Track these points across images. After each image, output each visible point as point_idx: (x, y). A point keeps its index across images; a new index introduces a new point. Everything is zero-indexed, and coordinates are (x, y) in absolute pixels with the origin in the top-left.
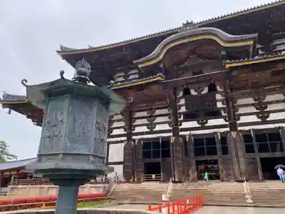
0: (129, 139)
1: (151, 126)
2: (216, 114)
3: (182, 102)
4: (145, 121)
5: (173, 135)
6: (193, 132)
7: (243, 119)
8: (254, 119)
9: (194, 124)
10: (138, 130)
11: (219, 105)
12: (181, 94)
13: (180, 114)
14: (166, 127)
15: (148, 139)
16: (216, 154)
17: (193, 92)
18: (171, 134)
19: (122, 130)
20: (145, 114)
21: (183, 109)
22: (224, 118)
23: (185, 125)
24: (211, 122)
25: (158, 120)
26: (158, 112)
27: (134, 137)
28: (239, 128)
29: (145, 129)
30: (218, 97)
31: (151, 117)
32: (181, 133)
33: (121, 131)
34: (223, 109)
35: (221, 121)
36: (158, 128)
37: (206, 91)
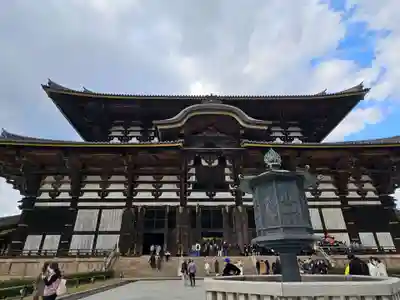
0: (129, 205)
1: (157, 193)
2: (224, 187)
3: (193, 170)
4: (151, 187)
5: (181, 205)
6: (201, 203)
9: (203, 195)
10: (140, 195)
11: (227, 179)
12: (192, 162)
13: (189, 183)
14: (174, 195)
15: (152, 207)
16: (221, 227)
17: (204, 163)
18: (179, 203)
19: (121, 193)
20: (150, 178)
21: (193, 179)
22: (231, 191)
23: (194, 195)
24: (219, 195)
25: (165, 187)
26: (165, 178)
27: (134, 204)
28: (244, 203)
29: (149, 195)
30: (227, 170)
31: (158, 183)
32: (189, 204)
33: (120, 195)
34: (230, 183)
35: (228, 195)
36: (164, 195)
37: (216, 163)
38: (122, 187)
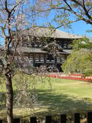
0: (34, 63)
2: (53, 59)
4: (38, 59)
6: (49, 63)
7: (58, 61)
8: (59, 61)
9: (49, 61)
10: (36, 61)
14: (43, 61)
20: (38, 57)
21: (47, 57)
23: (47, 61)
24: (52, 61)
26: (41, 57)
28: (57, 63)
29: (38, 61)
31: (40, 58)
32: (46, 62)
34: (55, 58)
35: (54, 61)
36: (41, 61)
38: (32, 59)
